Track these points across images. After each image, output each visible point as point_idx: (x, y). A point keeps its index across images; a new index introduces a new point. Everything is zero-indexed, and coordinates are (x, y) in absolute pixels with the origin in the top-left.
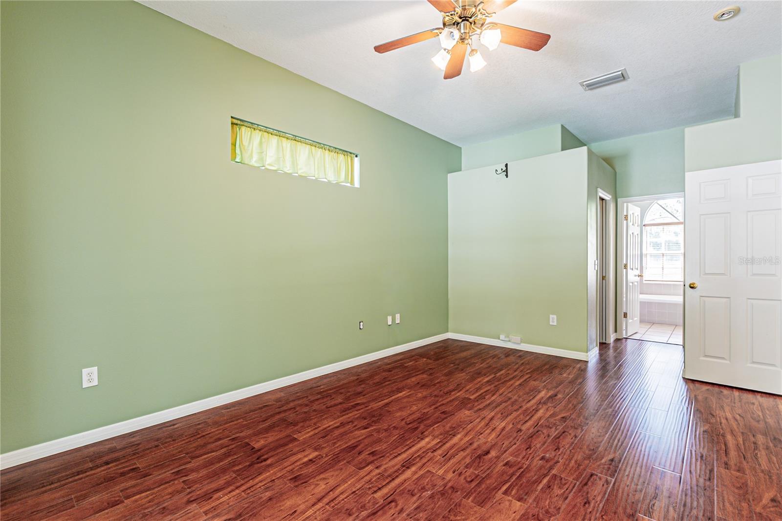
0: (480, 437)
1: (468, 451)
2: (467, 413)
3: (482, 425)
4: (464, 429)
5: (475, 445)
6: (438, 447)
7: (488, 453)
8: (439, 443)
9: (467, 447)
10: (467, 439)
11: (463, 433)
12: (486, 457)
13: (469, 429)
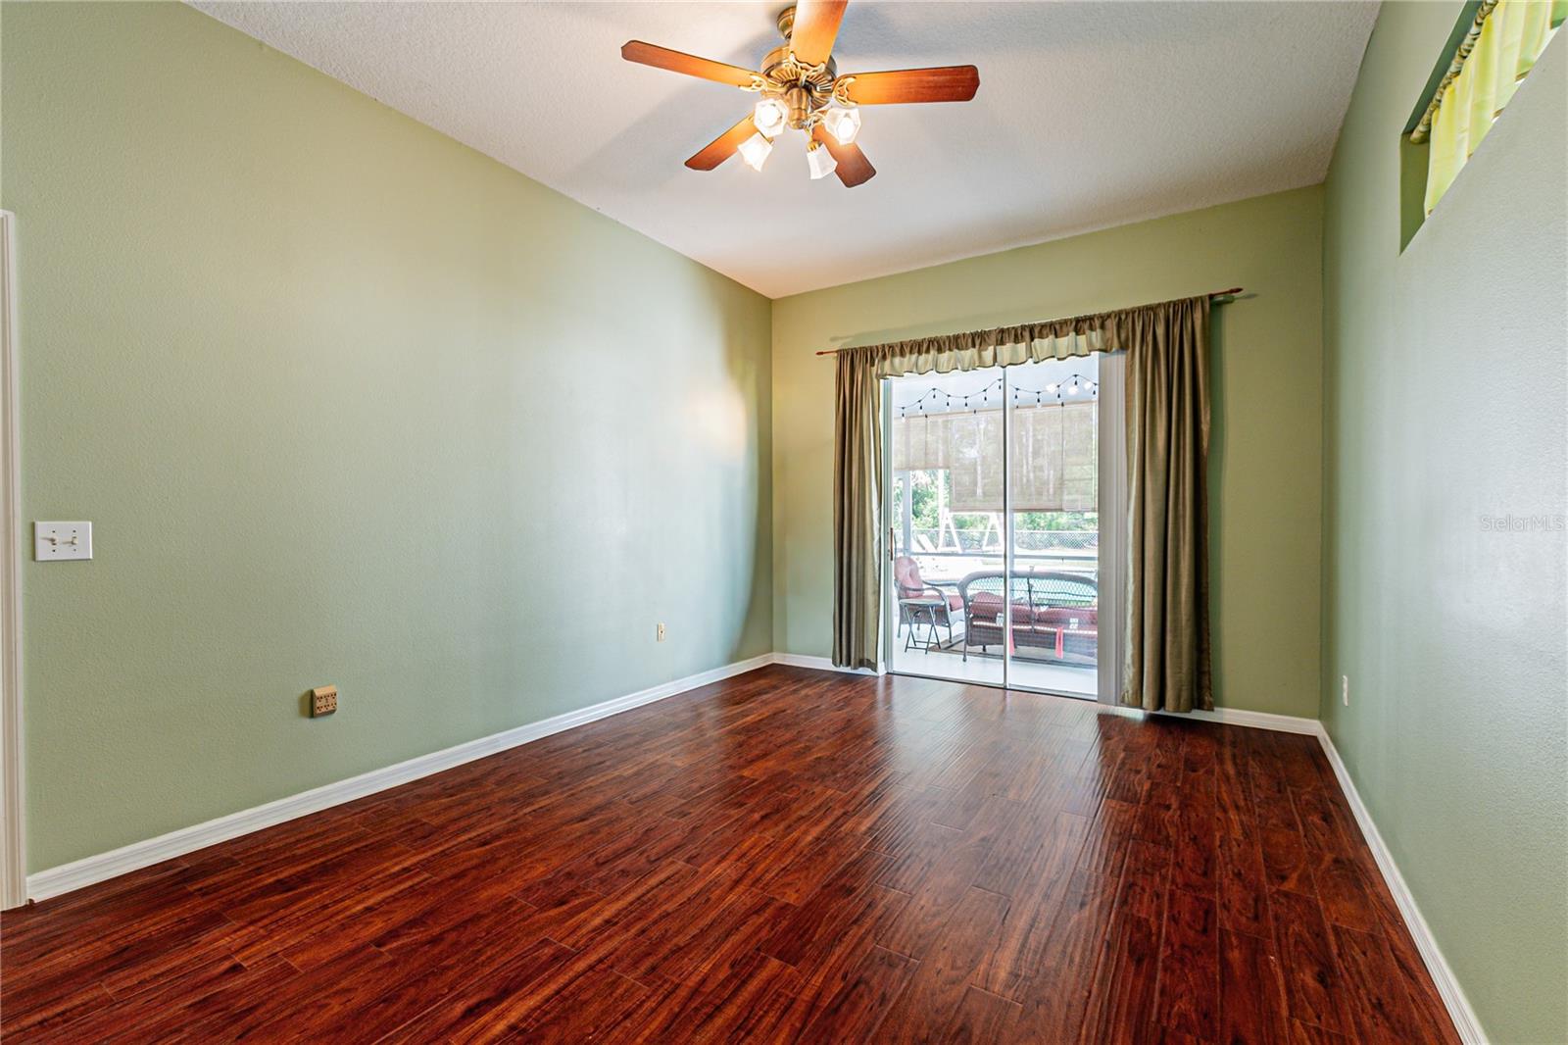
0: (772, 840)
1: (794, 817)
2: (791, 897)
3: (763, 866)
4: (801, 853)
5: (782, 826)
6: (841, 820)
7: (763, 818)
8: (842, 825)
9: (795, 822)
10: (795, 834)
11: (803, 844)
12: (769, 811)
13: (791, 852)
